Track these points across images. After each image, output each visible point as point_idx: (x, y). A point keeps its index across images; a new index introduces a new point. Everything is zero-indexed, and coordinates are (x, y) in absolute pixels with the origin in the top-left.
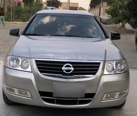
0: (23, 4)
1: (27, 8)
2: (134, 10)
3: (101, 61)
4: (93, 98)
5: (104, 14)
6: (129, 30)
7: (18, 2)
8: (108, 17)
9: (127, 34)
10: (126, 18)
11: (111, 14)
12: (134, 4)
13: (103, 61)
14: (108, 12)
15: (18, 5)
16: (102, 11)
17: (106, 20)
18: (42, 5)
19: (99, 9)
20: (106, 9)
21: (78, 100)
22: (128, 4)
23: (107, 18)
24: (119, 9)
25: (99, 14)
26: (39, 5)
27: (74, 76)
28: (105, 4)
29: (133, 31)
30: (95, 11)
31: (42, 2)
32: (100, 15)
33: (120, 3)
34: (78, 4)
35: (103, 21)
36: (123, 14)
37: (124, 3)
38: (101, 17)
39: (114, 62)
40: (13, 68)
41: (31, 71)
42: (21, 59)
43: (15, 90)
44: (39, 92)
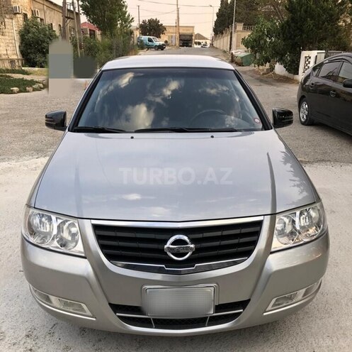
0: (98, 33)
1: (106, 40)
2: (293, 37)
3: (264, 215)
4: (244, 309)
5: (238, 47)
6: (281, 76)
7: (90, 30)
8: (246, 51)
9: (278, 84)
10: (277, 53)
11: (252, 48)
12: (293, 25)
14: (246, 43)
15: (90, 34)
16: (234, 39)
17: (242, 58)
18: (132, 32)
19: (229, 37)
20: (243, 37)
21: (207, 317)
22: (282, 27)
23: (243, 54)
24: (267, 36)
25: (229, 46)
26: (127, 33)
27: (196, 265)
28: (240, 27)
29: (287, 78)
30: (222, 40)
31: (131, 28)
32: (230, 48)
33: (269, 24)
34: (193, 27)
35: (236, 60)
36: (273, 45)
37: (275, 23)
38: (233, 52)
39: (295, 213)
40: (40, 245)
41: (83, 255)
42: (57, 218)
43: (52, 298)
44: (110, 304)
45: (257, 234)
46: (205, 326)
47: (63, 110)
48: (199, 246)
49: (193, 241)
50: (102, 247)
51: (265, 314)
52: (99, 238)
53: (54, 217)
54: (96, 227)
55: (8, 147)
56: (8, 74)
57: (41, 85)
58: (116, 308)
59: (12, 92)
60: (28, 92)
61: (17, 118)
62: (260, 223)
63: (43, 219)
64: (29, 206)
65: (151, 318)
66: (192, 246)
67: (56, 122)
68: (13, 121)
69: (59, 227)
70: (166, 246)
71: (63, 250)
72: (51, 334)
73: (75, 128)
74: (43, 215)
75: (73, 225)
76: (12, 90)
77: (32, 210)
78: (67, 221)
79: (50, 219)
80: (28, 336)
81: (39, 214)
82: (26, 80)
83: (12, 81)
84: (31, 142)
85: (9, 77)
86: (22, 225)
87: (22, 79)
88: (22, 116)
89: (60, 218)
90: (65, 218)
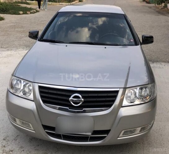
3: (120, 88)
4: (107, 135)
13: (123, 89)
21: (89, 137)
27: (84, 109)
39: (137, 89)
40: (14, 93)
41: (33, 100)
42: (24, 82)
43: (17, 120)
44: (42, 125)
45: (116, 97)
46: (87, 142)
47: (38, 30)
48: (86, 100)
49: (83, 97)
50: (42, 97)
51: (118, 138)
52: (41, 92)
53: (22, 81)
54: (40, 87)
55: (12, 43)
56: (19, 4)
57: (35, 11)
58: (45, 127)
59: (19, 14)
60: (28, 14)
61: (19, 28)
62: (117, 92)
63: (18, 82)
64: (13, 75)
65: (61, 134)
66: (83, 100)
67: (34, 35)
68: (17, 29)
69: (24, 86)
70: (70, 99)
71: (24, 96)
72: (15, 140)
73: (41, 40)
74: (18, 80)
75: (30, 85)
76: (19, 13)
77: (13, 77)
78: (28, 83)
79: (21, 82)
80: (4, 139)
81: (17, 79)
82: (28, 8)
83: (20, 8)
84: (24, 42)
85: (19, 6)
86: (8, 84)
87: (26, 7)
88: (22, 27)
89: (25, 82)
90: (27, 82)
